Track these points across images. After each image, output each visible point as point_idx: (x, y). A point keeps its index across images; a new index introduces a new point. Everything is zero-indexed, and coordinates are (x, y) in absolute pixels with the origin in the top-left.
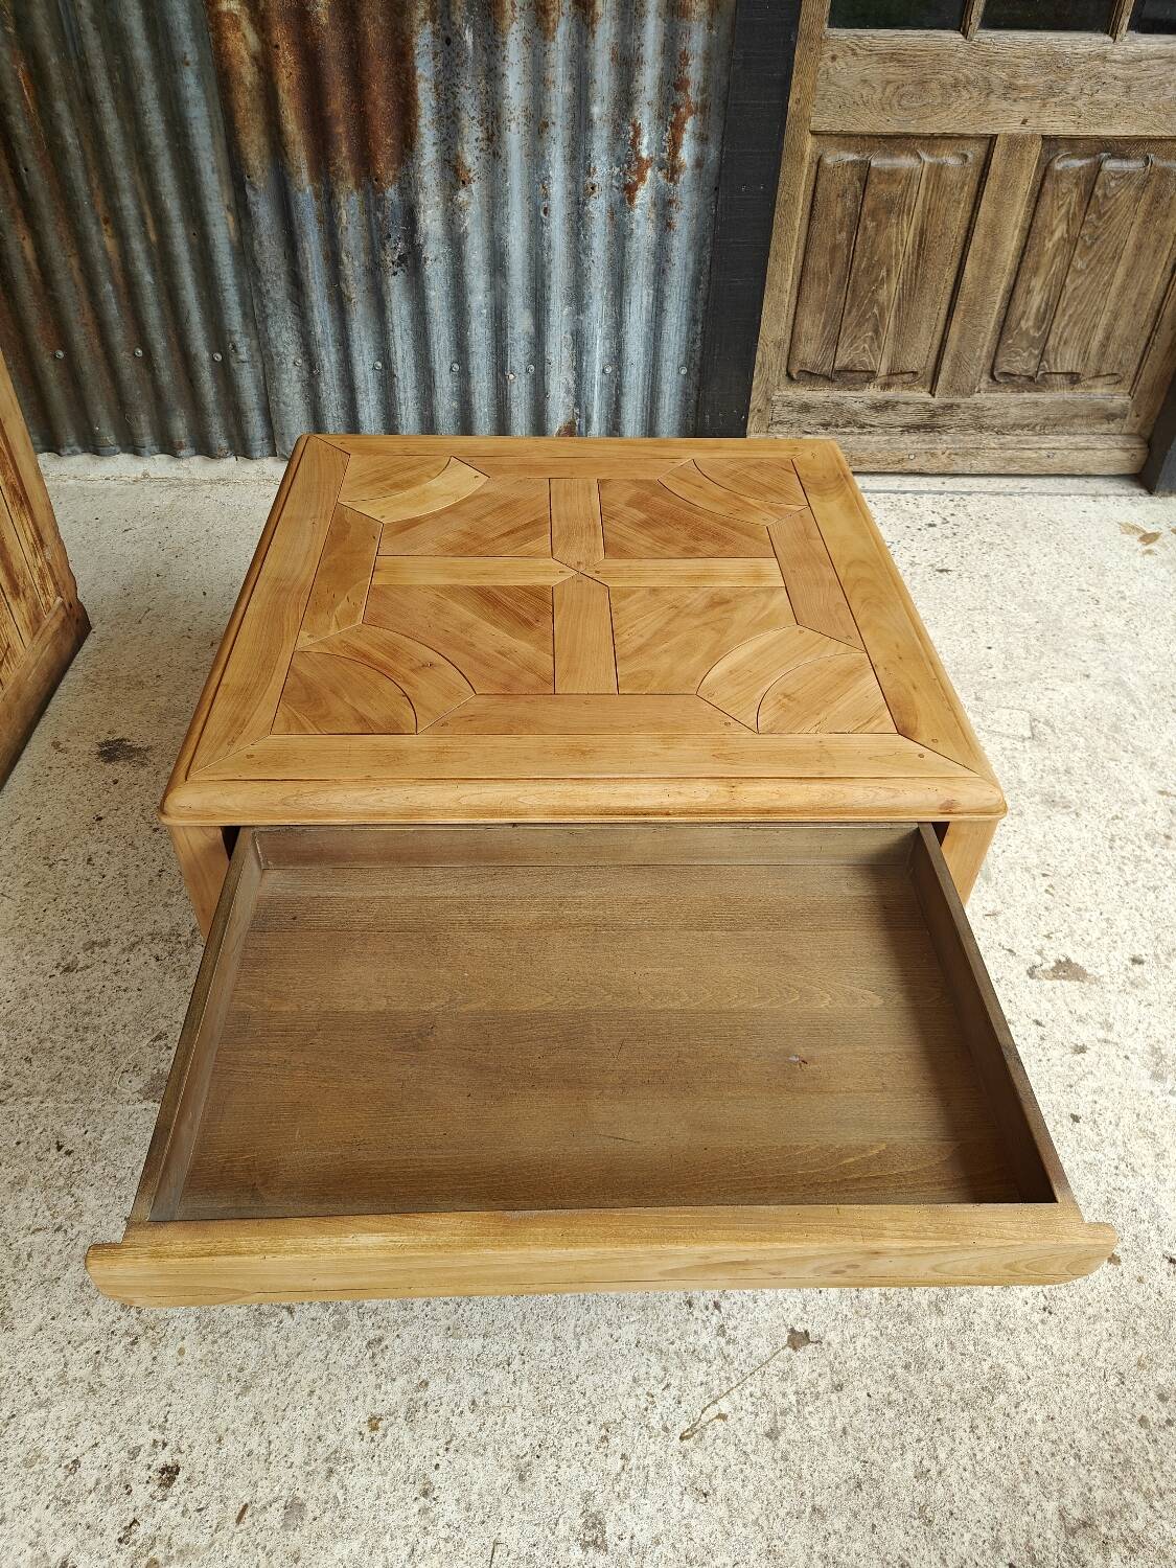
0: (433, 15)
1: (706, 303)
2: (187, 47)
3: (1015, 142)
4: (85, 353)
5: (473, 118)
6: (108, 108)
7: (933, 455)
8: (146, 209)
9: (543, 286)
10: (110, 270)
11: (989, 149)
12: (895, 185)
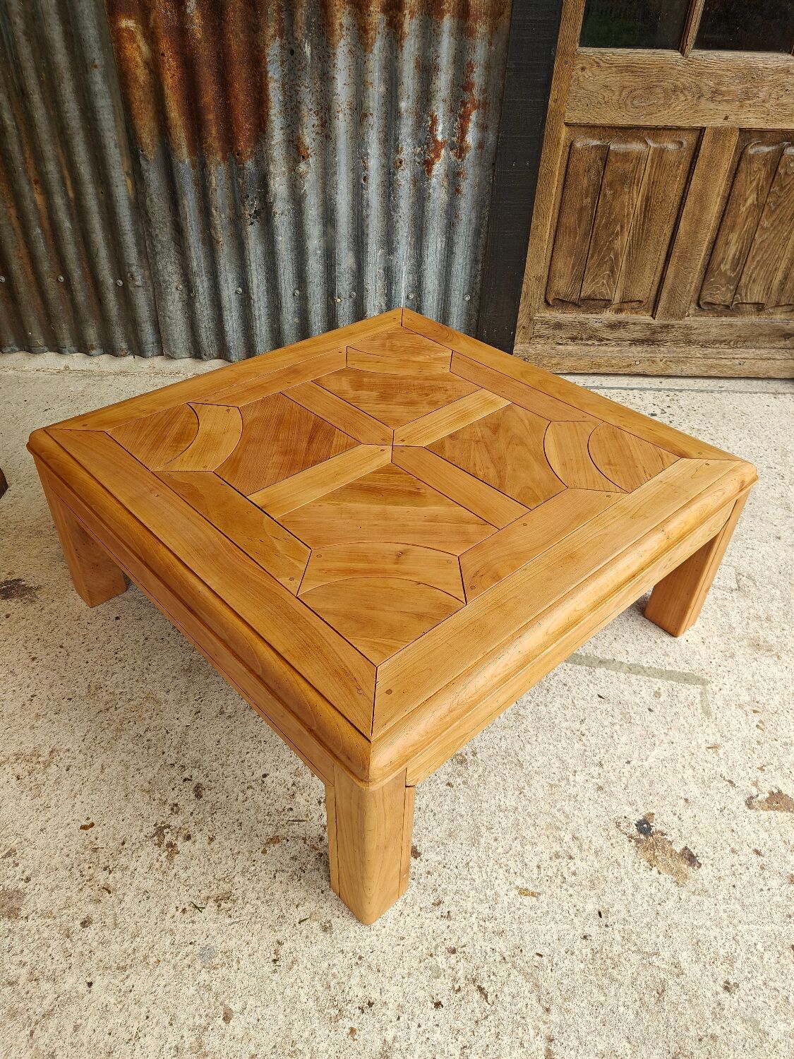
0: (281, 33)
1: (485, 248)
2: (96, 54)
3: (719, 133)
4: (21, 279)
5: (311, 110)
6: (36, 98)
7: (653, 362)
8: (66, 173)
9: (363, 233)
10: (39, 219)
11: (699, 138)
12: (628, 164)
